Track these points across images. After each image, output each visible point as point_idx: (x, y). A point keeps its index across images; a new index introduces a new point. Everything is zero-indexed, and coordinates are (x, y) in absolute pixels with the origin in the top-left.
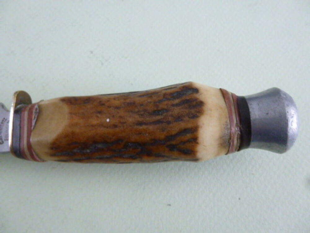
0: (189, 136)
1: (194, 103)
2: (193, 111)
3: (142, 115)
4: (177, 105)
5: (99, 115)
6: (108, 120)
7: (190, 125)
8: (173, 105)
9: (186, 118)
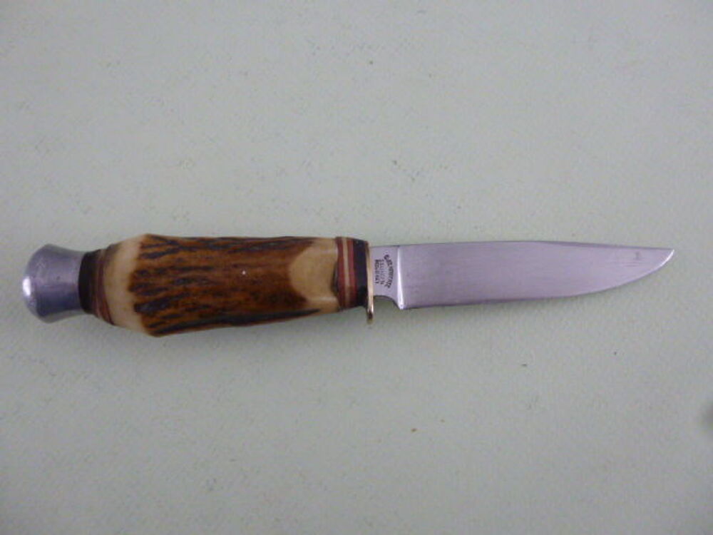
0: (150, 251)
1: (140, 290)
2: (142, 280)
3: (204, 280)
4: (160, 290)
5: (255, 279)
6: (244, 273)
7: (148, 262)
8: (166, 289)
9: (151, 271)
